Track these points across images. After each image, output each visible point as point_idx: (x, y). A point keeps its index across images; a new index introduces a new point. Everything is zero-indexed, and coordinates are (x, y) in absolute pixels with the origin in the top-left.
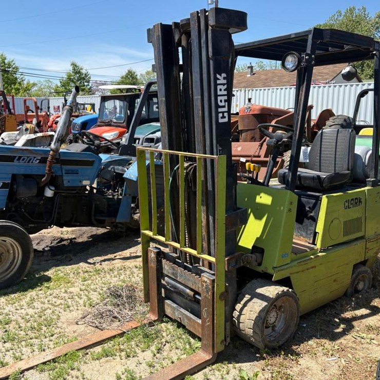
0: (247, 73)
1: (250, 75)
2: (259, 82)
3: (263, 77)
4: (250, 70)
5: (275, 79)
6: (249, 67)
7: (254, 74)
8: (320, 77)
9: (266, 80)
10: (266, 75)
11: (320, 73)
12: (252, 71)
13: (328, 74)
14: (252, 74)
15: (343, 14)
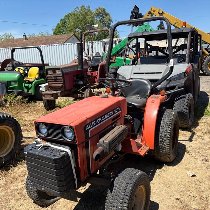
0: (23, 39)
1: (25, 40)
2: (30, 44)
3: (32, 41)
4: (24, 37)
5: (38, 42)
6: (24, 36)
7: (27, 39)
8: (60, 41)
9: (33, 42)
10: (34, 40)
11: (60, 38)
12: (26, 38)
13: (64, 39)
14: (26, 39)
15: (80, 8)
